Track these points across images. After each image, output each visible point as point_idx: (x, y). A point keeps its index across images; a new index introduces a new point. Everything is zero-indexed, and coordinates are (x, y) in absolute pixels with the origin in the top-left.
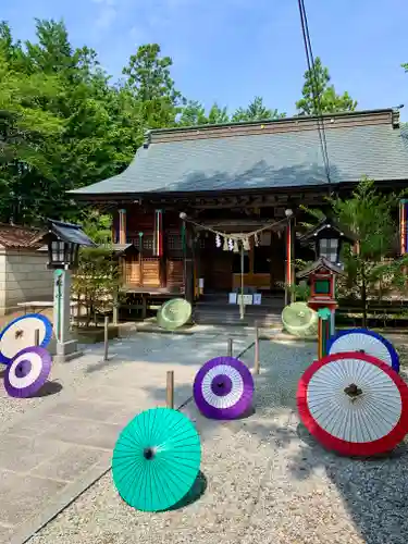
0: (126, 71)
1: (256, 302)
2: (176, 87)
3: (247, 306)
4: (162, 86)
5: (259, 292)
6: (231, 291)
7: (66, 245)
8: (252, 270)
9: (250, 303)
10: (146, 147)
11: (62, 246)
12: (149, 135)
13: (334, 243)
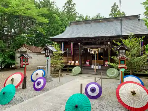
0: (63, 7)
2: (76, 11)
4: (73, 10)
5: (100, 65)
6: (92, 65)
8: (98, 59)
9: (98, 68)
10: (69, 26)
11: (49, 51)
12: (70, 23)
13: (124, 51)
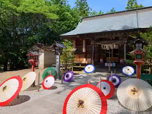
0: (76, 3)
1: (113, 66)
3: (111, 67)
4: (85, 6)
5: (115, 63)
6: (106, 62)
7: (59, 48)
8: (112, 56)
9: (112, 66)
10: (81, 22)
11: (58, 48)
12: (82, 19)
13: (141, 45)
